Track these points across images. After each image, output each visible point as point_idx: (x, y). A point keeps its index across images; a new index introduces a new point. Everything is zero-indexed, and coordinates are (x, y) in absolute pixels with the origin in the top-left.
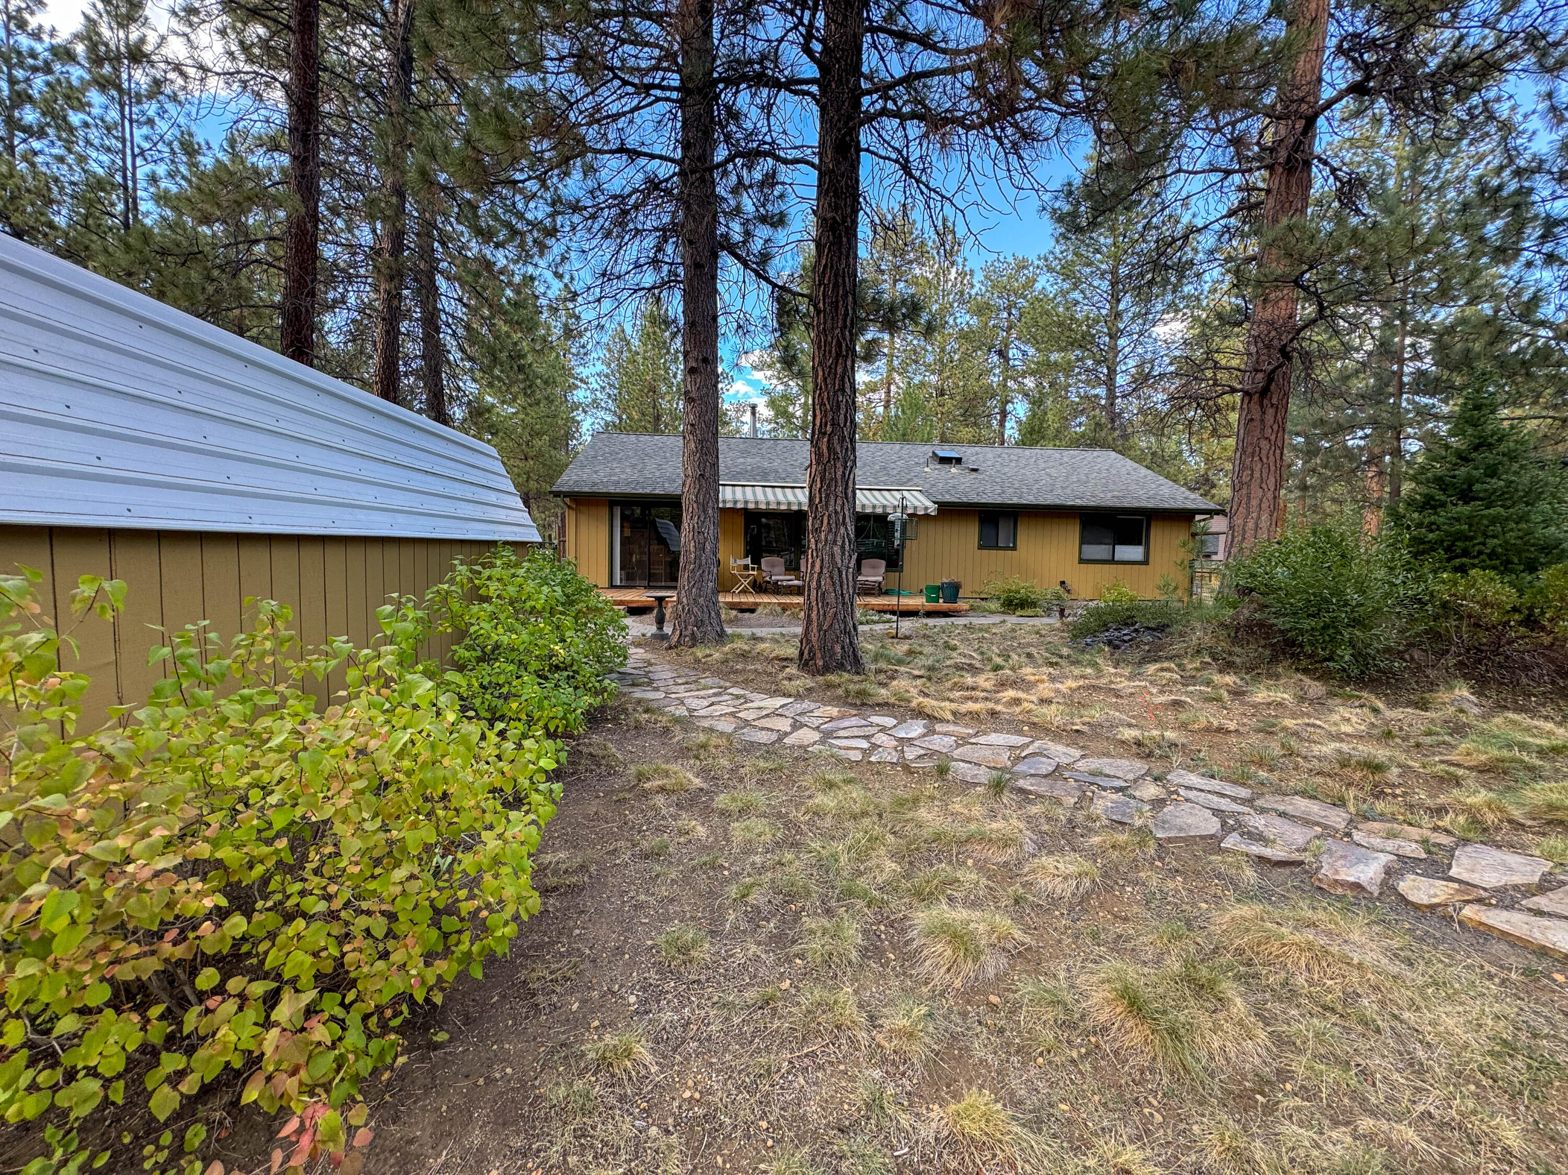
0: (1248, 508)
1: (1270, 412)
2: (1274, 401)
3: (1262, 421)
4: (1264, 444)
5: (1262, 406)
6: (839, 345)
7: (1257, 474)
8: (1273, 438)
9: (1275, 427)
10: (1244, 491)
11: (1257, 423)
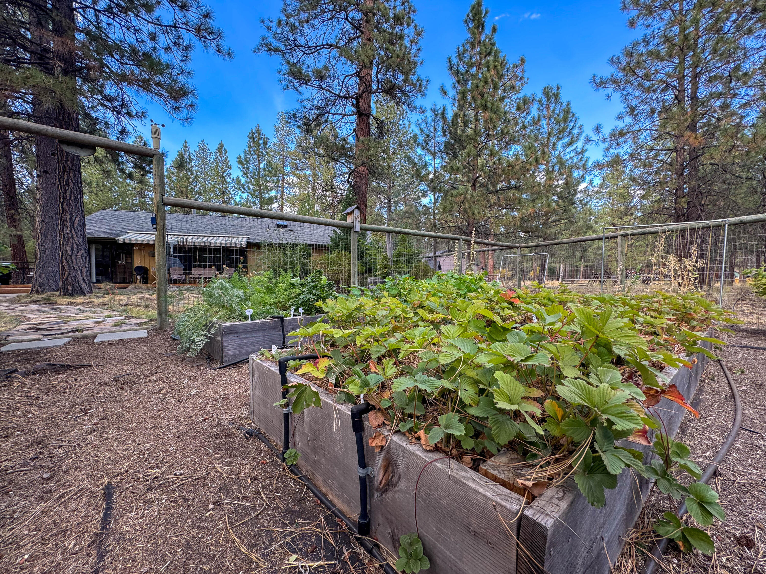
6: (64, 167)
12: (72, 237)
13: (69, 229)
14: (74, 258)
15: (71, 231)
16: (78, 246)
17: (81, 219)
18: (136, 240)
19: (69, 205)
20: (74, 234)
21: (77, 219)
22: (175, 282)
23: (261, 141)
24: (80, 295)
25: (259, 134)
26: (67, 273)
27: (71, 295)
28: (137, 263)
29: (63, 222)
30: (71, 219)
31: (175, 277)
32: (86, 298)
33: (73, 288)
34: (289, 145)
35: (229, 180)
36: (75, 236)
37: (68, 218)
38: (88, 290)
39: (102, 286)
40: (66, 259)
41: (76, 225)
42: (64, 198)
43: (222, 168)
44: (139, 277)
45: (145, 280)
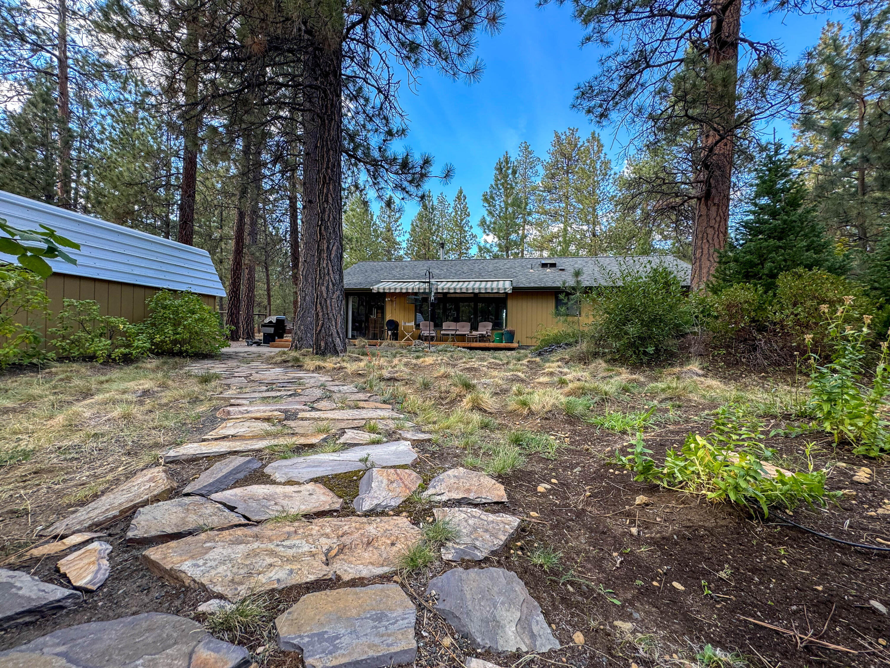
0: (700, 275)
1: (714, 209)
2: (716, 201)
3: (708, 215)
4: (710, 231)
5: (707, 205)
7: (705, 251)
8: (716, 226)
9: (718, 219)
10: (698, 264)
11: (704, 217)
12: (329, 274)
13: (325, 262)
14: (328, 302)
15: (327, 265)
16: (333, 285)
17: (338, 248)
18: (390, 289)
19: (327, 228)
20: (330, 268)
21: (335, 248)
22: (426, 339)
23: (510, 171)
24: (333, 355)
25: (507, 163)
26: (320, 323)
27: (323, 354)
28: (388, 317)
29: (320, 251)
30: (328, 247)
31: (426, 333)
32: (339, 359)
33: (326, 344)
34: (533, 179)
35: (467, 229)
36: (331, 272)
37: (326, 246)
38: (341, 348)
39: (357, 342)
40: (320, 303)
41: (333, 256)
42: (322, 220)
43: (461, 216)
44: (390, 333)
45: (395, 337)
